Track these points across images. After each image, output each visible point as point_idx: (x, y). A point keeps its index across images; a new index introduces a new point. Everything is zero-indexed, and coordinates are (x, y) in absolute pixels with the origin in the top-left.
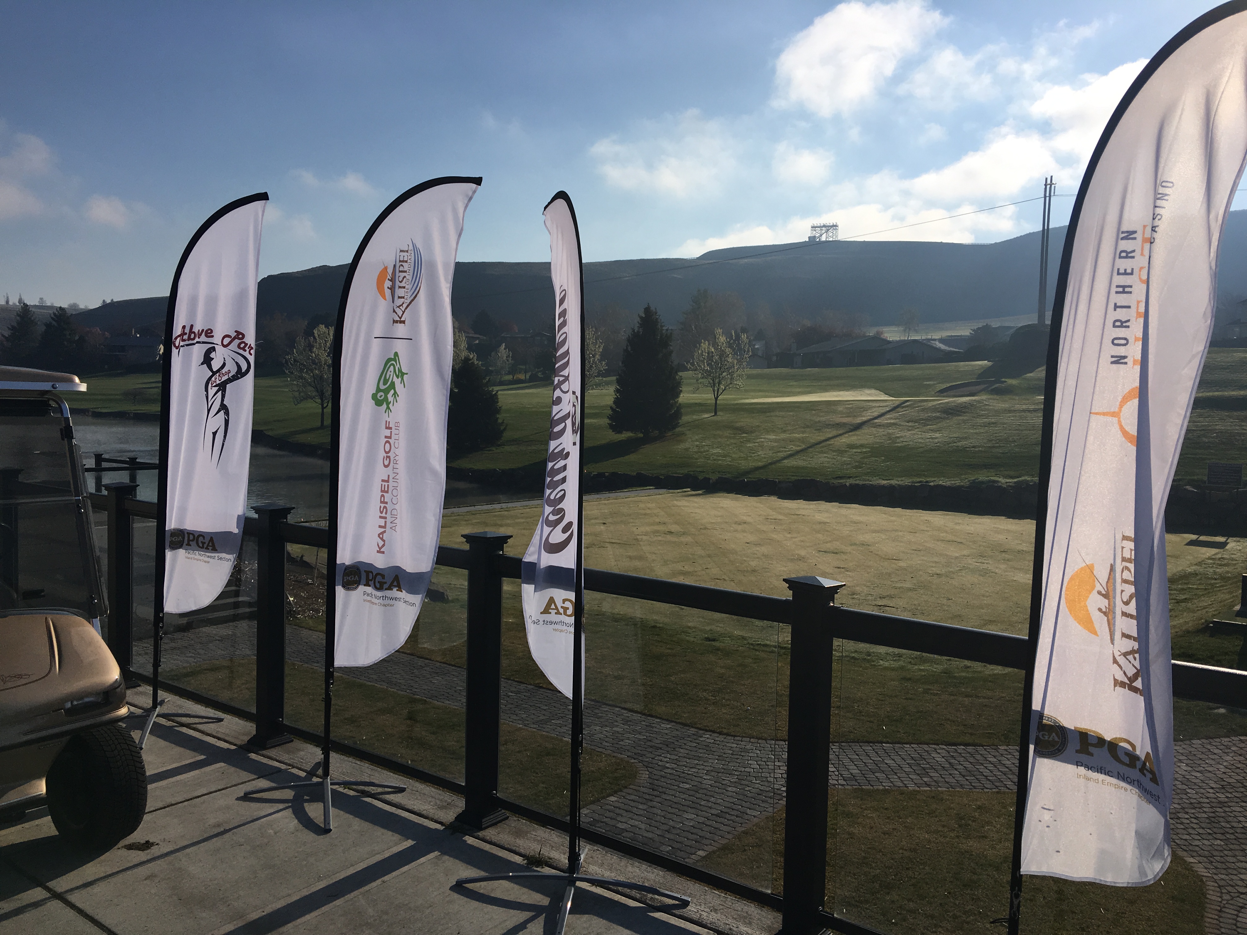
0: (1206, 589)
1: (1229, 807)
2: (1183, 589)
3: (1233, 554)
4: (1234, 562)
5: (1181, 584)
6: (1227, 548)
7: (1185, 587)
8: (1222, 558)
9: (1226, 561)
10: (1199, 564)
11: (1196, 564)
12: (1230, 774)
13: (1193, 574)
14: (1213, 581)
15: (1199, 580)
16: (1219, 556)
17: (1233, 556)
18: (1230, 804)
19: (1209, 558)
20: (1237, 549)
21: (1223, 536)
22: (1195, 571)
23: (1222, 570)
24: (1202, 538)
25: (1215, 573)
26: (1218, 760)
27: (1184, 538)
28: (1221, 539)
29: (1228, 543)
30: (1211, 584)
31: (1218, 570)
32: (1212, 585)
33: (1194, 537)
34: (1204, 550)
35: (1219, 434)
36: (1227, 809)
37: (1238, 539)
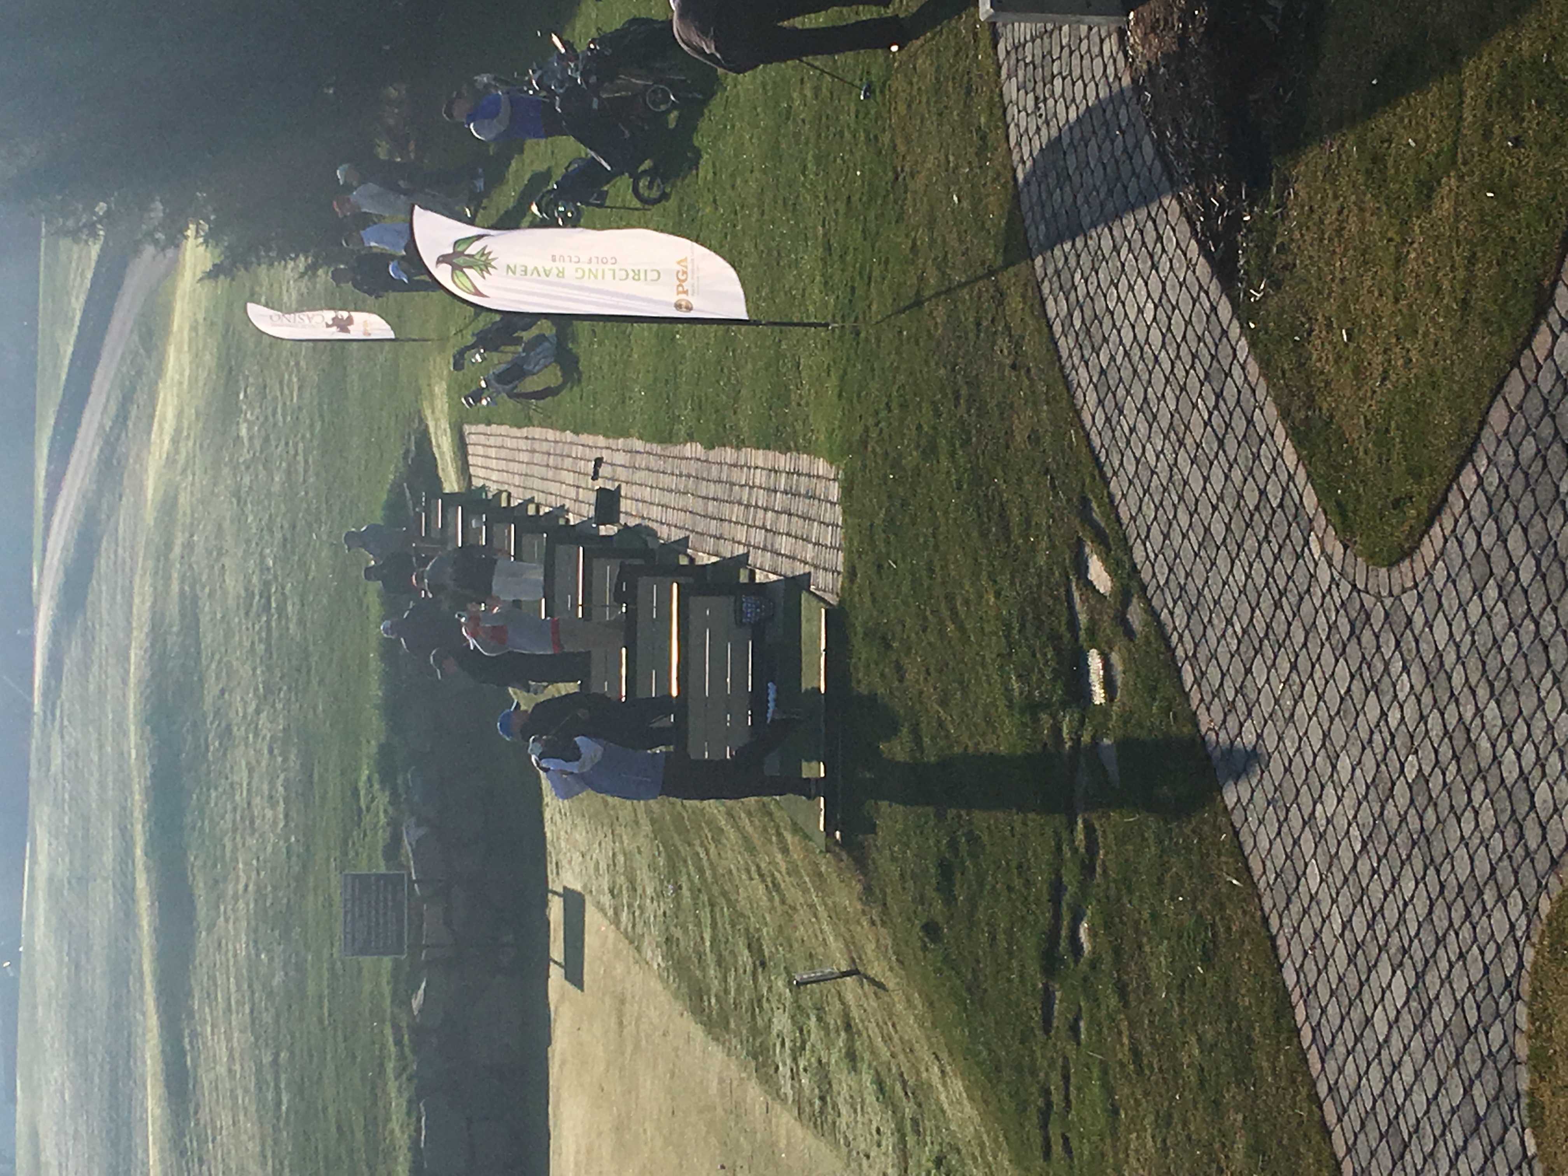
0: (712, 905)
1: (1439, 654)
2: (720, 962)
3: (597, 869)
4: (621, 859)
5: (704, 970)
6: (578, 887)
7: (710, 958)
8: (611, 891)
9: (621, 880)
10: (635, 941)
11: (638, 949)
12: (1320, 683)
13: (669, 948)
14: (685, 892)
15: (686, 931)
16: (606, 900)
17: (603, 866)
18: (1428, 656)
19: (616, 921)
20: (581, 864)
21: (545, 904)
22: (658, 945)
23: (646, 881)
24: (557, 951)
25: (660, 895)
26: (1281, 723)
27: (562, 997)
28: (556, 910)
29: (565, 888)
30: (695, 898)
31: (649, 891)
32: (696, 892)
33: (556, 974)
34: (591, 941)
35: (261, 947)
36: (1450, 658)
37: (551, 868)
